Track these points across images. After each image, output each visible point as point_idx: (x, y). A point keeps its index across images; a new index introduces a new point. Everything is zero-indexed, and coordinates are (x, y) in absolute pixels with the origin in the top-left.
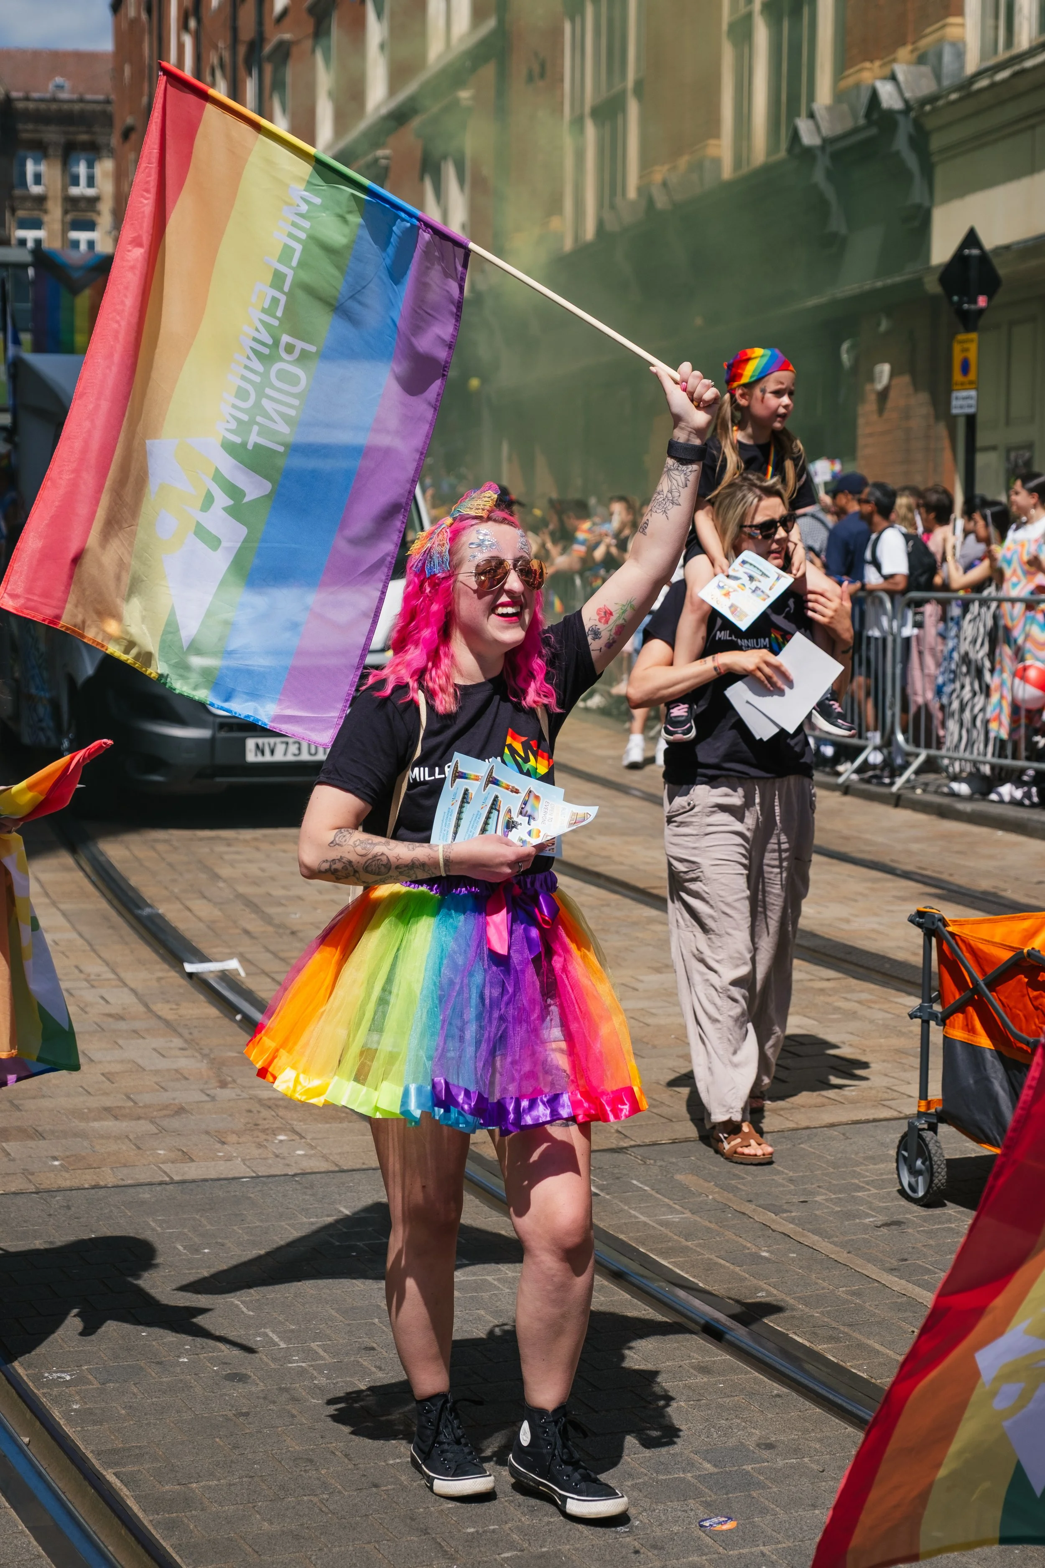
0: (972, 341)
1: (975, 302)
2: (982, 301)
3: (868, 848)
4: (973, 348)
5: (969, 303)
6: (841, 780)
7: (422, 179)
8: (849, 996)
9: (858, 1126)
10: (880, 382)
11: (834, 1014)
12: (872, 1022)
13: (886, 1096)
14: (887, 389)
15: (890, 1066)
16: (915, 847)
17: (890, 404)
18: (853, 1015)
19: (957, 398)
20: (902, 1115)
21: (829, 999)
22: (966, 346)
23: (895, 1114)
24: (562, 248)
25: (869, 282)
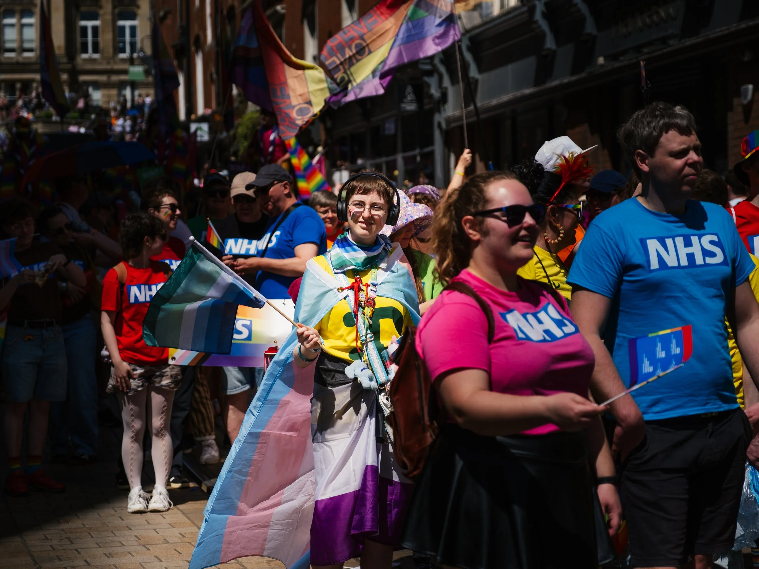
10: (745, 98)
17: (753, 114)
24: (492, 13)
25: (734, 25)
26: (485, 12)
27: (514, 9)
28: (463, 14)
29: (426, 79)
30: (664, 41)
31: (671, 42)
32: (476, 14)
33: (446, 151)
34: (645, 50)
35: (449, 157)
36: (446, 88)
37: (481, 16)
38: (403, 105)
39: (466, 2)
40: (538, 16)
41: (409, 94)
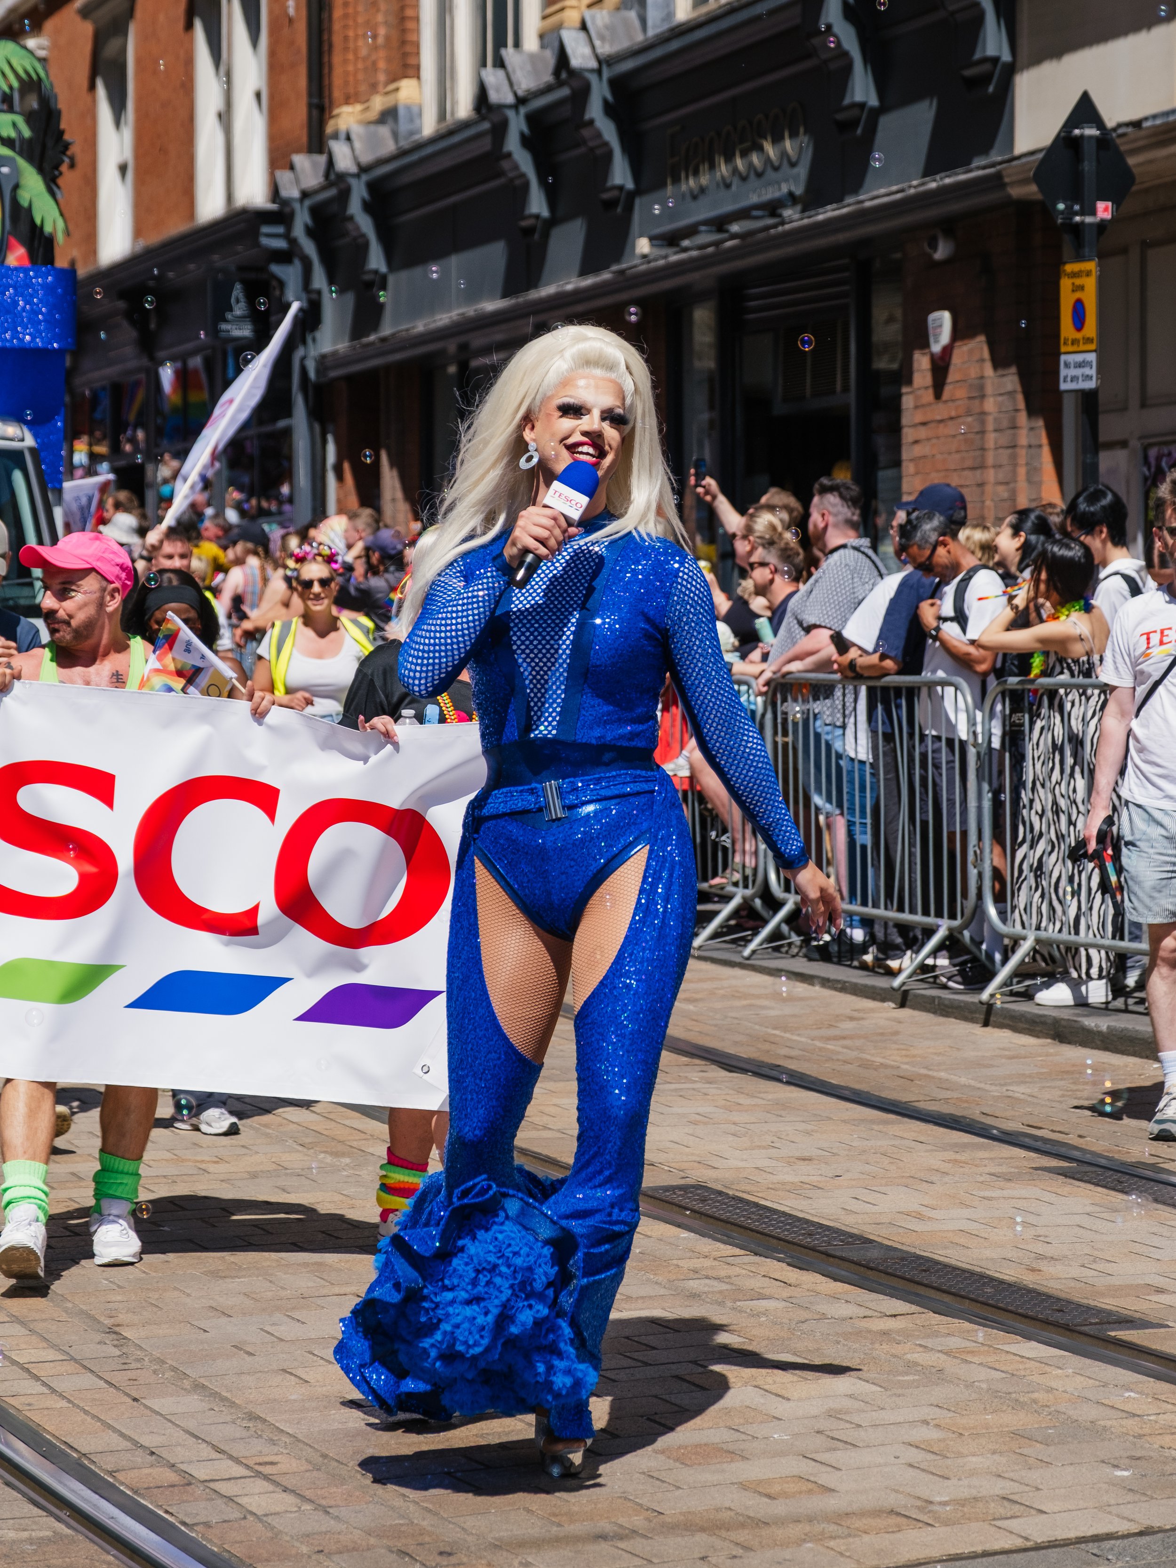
0: (1088, 274)
1: (1094, 213)
2: (1104, 210)
3: (948, 1094)
4: (1090, 284)
5: (1082, 213)
6: (897, 982)
7: (189, 26)
8: (929, 1343)
9: (958, 1564)
10: (937, 341)
11: (907, 1374)
12: (969, 1385)
13: (1002, 1511)
14: (947, 351)
15: (1003, 1460)
16: (1019, 1091)
17: (953, 376)
18: (939, 1375)
19: (1067, 365)
20: (1029, 1544)
21: (898, 1349)
22: (1078, 282)
23: (1019, 1543)
24: (419, 131)
25: (915, 183)
26: (404, 127)
27: (465, 125)
28: (357, 130)
29: (276, 269)
30: (773, 208)
31: (787, 213)
32: (384, 131)
33: (317, 427)
34: (735, 228)
35: (324, 442)
36: (319, 292)
37: (395, 135)
38: (224, 326)
39: (366, 105)
40: (513, 144)
41: (238, 301)
